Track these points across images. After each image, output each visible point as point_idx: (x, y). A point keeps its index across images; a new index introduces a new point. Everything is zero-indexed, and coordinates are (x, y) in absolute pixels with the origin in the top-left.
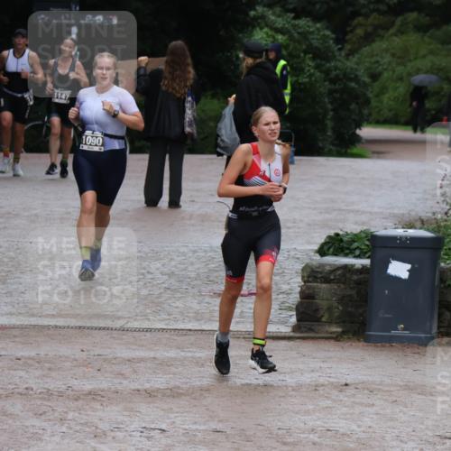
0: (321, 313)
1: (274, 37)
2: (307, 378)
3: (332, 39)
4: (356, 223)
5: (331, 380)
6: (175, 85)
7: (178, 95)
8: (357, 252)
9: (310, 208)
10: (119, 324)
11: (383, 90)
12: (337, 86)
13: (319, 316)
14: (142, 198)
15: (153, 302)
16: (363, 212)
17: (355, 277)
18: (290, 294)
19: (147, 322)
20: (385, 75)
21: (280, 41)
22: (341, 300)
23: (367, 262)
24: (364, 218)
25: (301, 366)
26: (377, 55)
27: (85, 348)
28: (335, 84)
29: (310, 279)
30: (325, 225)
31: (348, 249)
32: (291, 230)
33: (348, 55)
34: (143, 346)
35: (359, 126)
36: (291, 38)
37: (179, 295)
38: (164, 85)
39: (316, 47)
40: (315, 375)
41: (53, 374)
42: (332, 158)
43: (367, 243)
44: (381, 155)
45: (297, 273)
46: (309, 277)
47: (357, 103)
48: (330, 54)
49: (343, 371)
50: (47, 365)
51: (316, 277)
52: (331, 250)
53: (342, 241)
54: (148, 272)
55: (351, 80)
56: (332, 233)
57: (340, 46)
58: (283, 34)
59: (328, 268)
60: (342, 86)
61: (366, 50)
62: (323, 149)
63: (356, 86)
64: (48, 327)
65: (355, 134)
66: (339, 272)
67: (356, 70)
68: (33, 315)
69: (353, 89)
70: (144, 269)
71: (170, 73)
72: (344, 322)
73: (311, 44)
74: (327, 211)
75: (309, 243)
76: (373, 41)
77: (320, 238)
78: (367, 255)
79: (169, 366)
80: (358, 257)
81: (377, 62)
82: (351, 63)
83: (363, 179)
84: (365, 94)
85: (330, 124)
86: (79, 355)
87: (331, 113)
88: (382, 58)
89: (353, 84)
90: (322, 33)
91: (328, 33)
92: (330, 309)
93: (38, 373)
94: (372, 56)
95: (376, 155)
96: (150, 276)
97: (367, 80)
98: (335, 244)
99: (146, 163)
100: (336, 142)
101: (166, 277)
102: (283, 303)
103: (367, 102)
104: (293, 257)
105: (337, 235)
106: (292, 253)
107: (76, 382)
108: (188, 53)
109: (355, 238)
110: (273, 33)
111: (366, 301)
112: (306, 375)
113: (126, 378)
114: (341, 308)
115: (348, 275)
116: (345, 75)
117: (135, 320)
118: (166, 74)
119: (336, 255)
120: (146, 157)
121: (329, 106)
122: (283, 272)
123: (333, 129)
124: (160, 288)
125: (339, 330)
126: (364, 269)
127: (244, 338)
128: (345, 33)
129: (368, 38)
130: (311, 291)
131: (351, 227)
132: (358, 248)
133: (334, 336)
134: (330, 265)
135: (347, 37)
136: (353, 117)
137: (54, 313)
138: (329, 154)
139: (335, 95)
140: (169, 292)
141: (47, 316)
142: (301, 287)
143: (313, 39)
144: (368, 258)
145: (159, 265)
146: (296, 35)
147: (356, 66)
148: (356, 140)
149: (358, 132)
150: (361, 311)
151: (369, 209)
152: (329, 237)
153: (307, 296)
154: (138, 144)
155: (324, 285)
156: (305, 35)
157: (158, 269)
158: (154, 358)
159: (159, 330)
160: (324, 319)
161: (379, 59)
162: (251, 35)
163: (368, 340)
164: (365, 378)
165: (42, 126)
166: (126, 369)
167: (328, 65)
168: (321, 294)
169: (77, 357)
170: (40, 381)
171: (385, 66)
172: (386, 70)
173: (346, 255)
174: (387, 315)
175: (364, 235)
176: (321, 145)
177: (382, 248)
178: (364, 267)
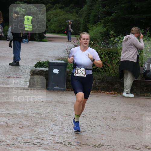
4: (45, 59)
8: (45, 67)
9: (32, 55)
11: (51, 24)
16: (47, 56)
17: (44, 73)
18: (27, 77)
20: (52, 20)
23: (47, 69)
24: (47, 58)
29: (33, 74)
30: (36, 59)
35: (45, 33)
43: (48, 64)
44: (51, 41)
45: (29, 72)
53: (41, 63)
56: (38, 61)
59: (37, 71)
66: (40, 72)
74: (37, 56)
75: (32, 64)
76: (48, 11)
77: (35, 63)
78: (48, 67)
80: (45, 68)
81: (49, 17)
83: (46, 47)
98: (39, 64)
100: (39, 38)
102: (26, 80)
104: (28, 68)
105: (40, 62)
106: (28, 67)
109: (44, 63)
115: (43, 73)
122: (26, 72)
126: (47, 71)
131: (43, 60)
132: (45, 65)
138: (37, 41)
142: (30, 76)
148: (44, 37)
149: (45, 35)
151: (48, 55)
152: (38, 63)
161: (50, 16)
164: (47, 100)
171: (52, 18)
172: (52, 19)
173: (42, 67)
174: (53, 83)
175: (47, 62)
176: (35, 38)
177: (51, 65)
178: (47, 70)
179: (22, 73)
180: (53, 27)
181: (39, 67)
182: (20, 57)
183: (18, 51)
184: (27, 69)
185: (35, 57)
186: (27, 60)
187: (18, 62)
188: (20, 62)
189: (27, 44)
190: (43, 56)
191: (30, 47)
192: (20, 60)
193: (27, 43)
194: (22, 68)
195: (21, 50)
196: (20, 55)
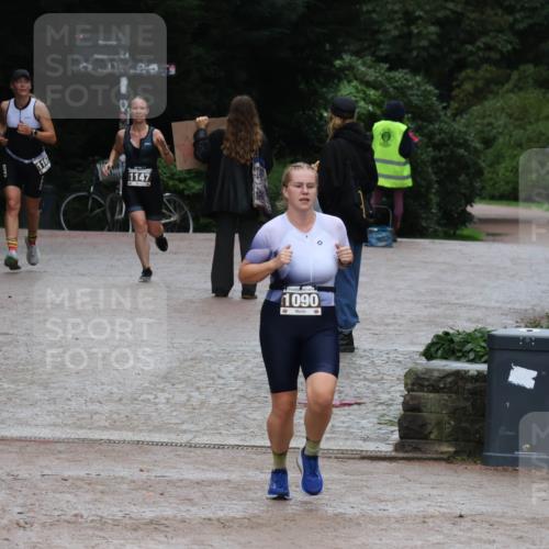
0: (429, 428)
1: (365, 93)
2: (414, 508)
3: (435, 95)
4: (469, 320)
5: (442, 510)
6: (238, 149)
7: (243, 161)
8: (472, 356)
9: (412, 301)
10: (185, 438)
11: (499, 158)
12: (442, 153)
13: (426, 432)
14: (209, 285)
15: (225, 413)
16: (478, 307)
17: (469, 386)
18: (391, 405)
19: (218, 436)
20: (501, 140)
21: (373, 97)
22: (453, 413)
23: (483, 367)
24: (478, 314)
25: (406, 493)
26: (490, 116)
27: (144, 467)
28: (440, 151)
29: (415, 388)
30: (431, 322)
31: (460, 351)
32: (391, 328)
33: (455, 115)
34: (213, 465)
35: (470, 202)
36: (386, 93)
37: (256, 405)
38: (226, 148)
39: (416, 106)
40: (424, 504)
41: (107, 498)
42: (437, 241)
43: (483, 344)
44: (497, 238)
45: (398, 379)
46: (413, 384)
47: (467, 175)
48: (433, 114)
49: (457, 499)
50: (100, 488)
51: (422, 386)
52: (440, 352)
53: (452, 341)
54: (219, 377)
55: (460, 145)
56: (440, 332)
57: (445, 104)
58: (375, 88)
59: (436, 374)
60: (448, 153)
61: (476, 109)
62: (426, 229)
63: (466, 154)
64: (100, 442)
65: (464, 211)
66: (449, 380)
67: (465, 133)
68: (81, 427)
69: (463, 156)
70: (214, 372)
71: (233, 134)
72: (456, 440)
73: (410, 101)
74: (433, 305)
75: (412, 343)
76: (485, 98)
77: (426, 338)
78: (483, 360)
79: (245, 490)
80: (472, 361)
81: (490, 124)
82: (459, 125)
83: (477, 266)
84: (476, 164)
85: (435, 199)
86: (138, 476)
87: (436, 186)
88: (496, 118)
89: (462, 151)
90: (423, 88)
91: (430, 88)
92: (439, 424)
93: (89, 497)
94: (484, 117)
95: (491, 238)
96: (222, 381)
97: (479, 146)
98: (444, 346)
99: (213, 244)
100: (442, 222)
101: (241, 383)
102: (383, 416)
103: (480, 172)
104: (394, 361)
105: (447, 334)
106: (392, 356)
107: (134, 509)
108: (255, 111)
109: (469, 338)
110: (364, 88)
111: (483, 415)
112: (413, 503)
113: (194, 505)
114: (452, 423)
115: (460, 383)
116: (451, 138)
117: (205, 434)
118: (229, 136)
119: (446, 359)
120: (212, 236)
121: (434, 177)
122: (382, 379)
123: (438, 205)
124: (233, 396)
125: (451, 449)
126: (480, 376)
127: (336, 458)
128: (451, 89)
129: (479, 95)
130: (416, 402)
131: (463, 324)
132: (472, 350)
133: (445, 456)
134: (438, 370)
135: (454, 93)
136: (463, 191)
137: (107, 424)
138: (434, 235)
139: (440, 163)
140: (245, 401)
141: (99, 428)
142: (404, 397)
143: (412, 95)
144: (485, 362)
145: (232, 368)
146: (391, 90)
147: (464, 129)
148: (467, 219)
149: (469, 209)
150: (477, 427)
151: (483, 304)
152: (437, 336)
153: (411, 408)
154: (203, 221)
155: (431, 395)
156: (402, 90)
157: (230, 373)
158: (228, 481)
159: (233, 446)
160: (432, 436)
161: (492, 120)
162: (337, 90)
163: (486, 462)
164: (484, 509)
165: (87, 198)
166: (195, 494)
167: (431, 127)
168: (429, 406)
169: (135, 478)
170: (91, 506)
171: (500, 130)
172: (501, 133)
173: (458, 359)
174: (509, 433)
175: (479, 335)
176: (424, 224)
177: (501, 350)
178: (479, 373)
179: (366, 383)
180: (508, 174)
181: (445, 357)
182: (359, 308)
183: (348, 281)
184: (387, 367)
185: (426, 312)
186: (387, 325)
187: (346, 331)
188: (356, 333)
189: (388, 251)
190: (461, 305)
191: (403, 267)
192: (357, 326)
193: (389, 246)
194: (364, 362)
195: (361, 279)
196: (358, 300)
